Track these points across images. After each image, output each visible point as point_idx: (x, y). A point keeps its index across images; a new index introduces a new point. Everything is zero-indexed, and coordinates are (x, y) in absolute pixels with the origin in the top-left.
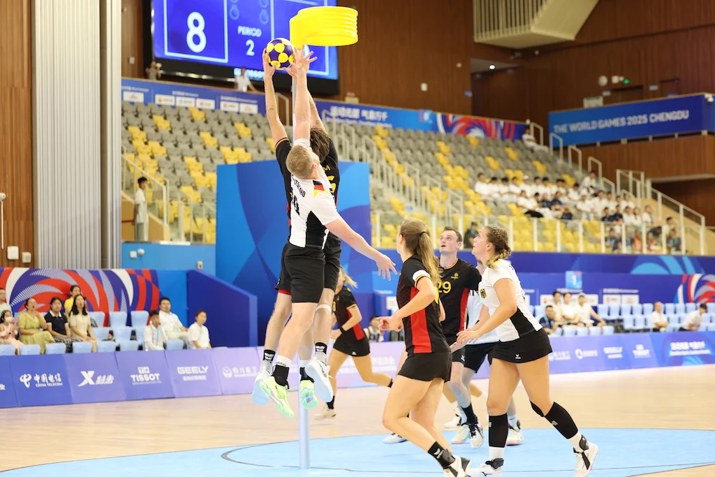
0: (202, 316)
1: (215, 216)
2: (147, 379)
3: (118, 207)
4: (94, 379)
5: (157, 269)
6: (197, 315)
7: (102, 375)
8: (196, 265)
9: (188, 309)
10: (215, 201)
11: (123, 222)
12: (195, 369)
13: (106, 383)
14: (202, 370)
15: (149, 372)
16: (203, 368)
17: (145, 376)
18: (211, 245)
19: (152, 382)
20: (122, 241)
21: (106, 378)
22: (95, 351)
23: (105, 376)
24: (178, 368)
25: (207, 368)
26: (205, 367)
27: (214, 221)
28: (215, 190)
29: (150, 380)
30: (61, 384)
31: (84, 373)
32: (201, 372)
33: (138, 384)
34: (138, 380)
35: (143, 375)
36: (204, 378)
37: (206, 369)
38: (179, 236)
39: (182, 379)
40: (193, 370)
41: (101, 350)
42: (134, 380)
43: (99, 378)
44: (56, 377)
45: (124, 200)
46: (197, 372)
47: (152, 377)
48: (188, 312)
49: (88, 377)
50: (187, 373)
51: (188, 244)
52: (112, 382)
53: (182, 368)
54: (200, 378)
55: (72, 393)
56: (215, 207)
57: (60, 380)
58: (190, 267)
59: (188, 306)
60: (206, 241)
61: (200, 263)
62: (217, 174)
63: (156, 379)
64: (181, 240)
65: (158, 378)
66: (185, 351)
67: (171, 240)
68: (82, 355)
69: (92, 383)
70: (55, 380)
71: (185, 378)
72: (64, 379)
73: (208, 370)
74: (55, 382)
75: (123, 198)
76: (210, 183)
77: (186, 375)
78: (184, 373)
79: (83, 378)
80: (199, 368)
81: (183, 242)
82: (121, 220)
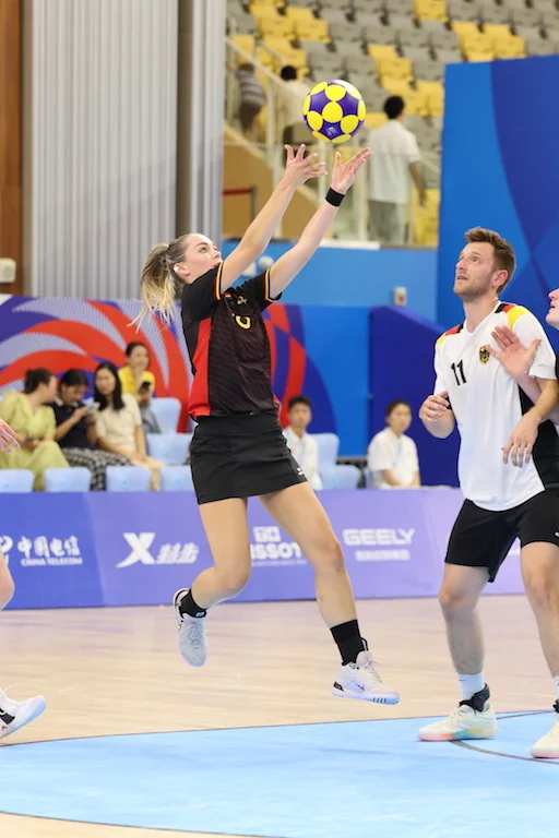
0: (399, 414)
1: (438, 184)
2: (274, 555)
3: (215, 160)
4: (154, 550)
5: (304, 303)
6: (388, 411)
7: (173, 544)
8: (392, 294)
9: (370, 396)
10: (439, 148)
11: (227, 193)
12: (383, 536)
13: (181, 561)
14: (399, 537)
15: (278, 538)
16: (402, 532)
17: (270, 547)
18: (426, 250)
19: (284, 563)
20: (224, 237)
21: (181, 549)
22: (157, 487)
23: (178, 546)
24: (347, 532)
25: (412, 532)
26: (407, 531)
27: (434, 196)
28: (438, 123)
29: (280, 558)
30: (79, 561)
31: (130, 538)
32: (398, 542)
35: (265, 544)
36: (404, 555)
37: (408, 536)
38: (352, 229)
39: (354, 556)
40: (379, 537)
41: (169, 488)
43: (165, 549)
44: (67, 545)
45: (229, 143)
46: (388, 543)
47: (285, 550)
48: (371, 403)
49: (140, 546)
50: (366, 543)
51: (375, 246)
52: (193, 559)
53: (355, 531)
54: (396, 555)
55: (104, 583)
56: (439, 163)
57: (76, 551)
58: (378, 300)
59: (371, 388)
60: (415, 240)
61: (401, 291)
62: (446, 86)
63: (294, 557)
64: (355, 237)
65: (298, 554)
66: (362, 493)
67: (335, 237)
68: (127, 498)
69: (148, 559)
70: (66, 551)
71: (360, 556)
72: (87, 550)
73: (413, 538)
74: (66, 555)
75: (227, 137)
76: (427, 107)
77: (363, 548)
78: (358, 543)
79: (128, 550)
80: (393, 532)
81: (362, 243)
82: (222, 188)
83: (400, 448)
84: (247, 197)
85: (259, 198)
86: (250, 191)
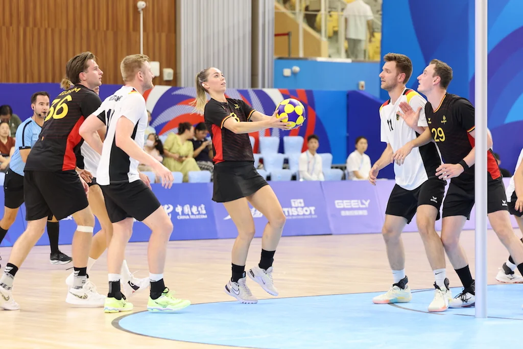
0: (362, 143)
1: (380, 30)
2: (301, 213)
3: (271, 18)
5: (314, 88)
6: (356, 142)
8: (358, 85)
9: (348, 135)
10: (380, 13)
11: (276, 35)
12: (354, 203)
13: (255, 216)
14: (362, 204)
15: (303, 205)
16: (364, 201)
17: (299, 209)
18: (376, 62)
19: (306, 217)
20: (275, 57)
23: (254, 209)
24: (336, 202)
25: (369, 201)
26: (366, 201)
27: (378, 36)
29: (304, 215)
30: (206, 217)
32: (361, 206)
33: (290, 218)
34: (291, 214)
35: (297, 208)
36: (365, 213)
37: (367, 203)
38: (338, 52)
39: (340, 213)
40: (353, 204)
42: (287, 214)
44: (200, 209)
45: (277, 11)
46: (357, 207)
47: (306, 211)
48: (348, 138)
50: (346, 207)
51: (349, 61)
53: (341, 201)
54: (361, 213)
55: (218, 227)
56: (380, 20)
57: (204, 212)
58: (352, 88)
59: (348, 131)
60: (369, 58)
61: (362, 83)
63: (311, 214)
64: (340, 56)
65: (313, 212)
66: (344, 182)
67: (330, 56)
70: (199, 212)
71: (343, 213)
72: (209, 211)
73: (369, 204)
74: (199, 214)
75: (276, 8)
77: (344, 209)
78: (342, 207)
80: (359, 201)
81: (343, 59)
82: (274, 33)
83: (362, 160)
84: (286, 37)
85: (292, 38)
86: (288, 34)
